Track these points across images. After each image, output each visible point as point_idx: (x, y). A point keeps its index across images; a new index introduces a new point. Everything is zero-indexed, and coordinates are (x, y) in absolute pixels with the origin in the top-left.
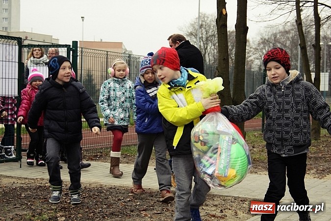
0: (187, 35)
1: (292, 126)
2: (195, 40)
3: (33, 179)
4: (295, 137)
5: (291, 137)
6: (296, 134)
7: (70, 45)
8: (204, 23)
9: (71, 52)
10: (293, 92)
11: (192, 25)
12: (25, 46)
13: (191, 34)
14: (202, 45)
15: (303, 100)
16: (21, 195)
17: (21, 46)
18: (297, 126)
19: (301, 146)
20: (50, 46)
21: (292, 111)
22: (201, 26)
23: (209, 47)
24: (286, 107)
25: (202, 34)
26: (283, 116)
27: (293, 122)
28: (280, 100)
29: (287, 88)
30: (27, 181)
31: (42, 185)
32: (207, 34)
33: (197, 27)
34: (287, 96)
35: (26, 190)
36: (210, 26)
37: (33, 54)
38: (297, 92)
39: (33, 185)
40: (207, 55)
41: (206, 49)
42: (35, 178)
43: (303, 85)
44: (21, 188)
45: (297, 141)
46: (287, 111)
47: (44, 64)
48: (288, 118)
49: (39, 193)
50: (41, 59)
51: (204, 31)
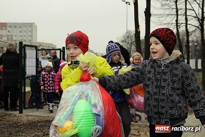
0: (121, 42)
1: (167, 101)
2: (125, 44)
3: (44, 117)
4: (170, 112)
5: (167, 111)
6: (171, 108)
7: (61, 49)
8: (130, 35)
9: (62, 52)
10: (171, 71)
11: (124, 36)
12: (39, 50)
13: (123, 41)
14: (129, 46)
15: (179, 80)
16: (38, 125)
17: (37, 50)
18: (172, 101)
19: (176, 119)
20: (52, 50)
21: (168, 88)
22: (128, 37)
23: (132, 48)
24: (163, 84)
25: (129, 41)
26: (160, 92)
27: (168, 98)
28: (158, 77)
29: (167, 66)
30: (41, 117)
31: (48, 120)
32: (131, 41)
33: (126, 37)
34: (165, 73)
35: (40, 122)
36: (132, 37)
37: (42, 54)
38: (175, 72)
39: (44, 120)
40: (131, 52)
41: (131, 48)
42: (45, 116)
43: (182, 66)
44: (38, 121)
45: (172, 115)
46: (163, 88)
47: (47, 59)
48: (164, 94)
49: (47, 124)
50: (46, 56)
51: (130, 39)
